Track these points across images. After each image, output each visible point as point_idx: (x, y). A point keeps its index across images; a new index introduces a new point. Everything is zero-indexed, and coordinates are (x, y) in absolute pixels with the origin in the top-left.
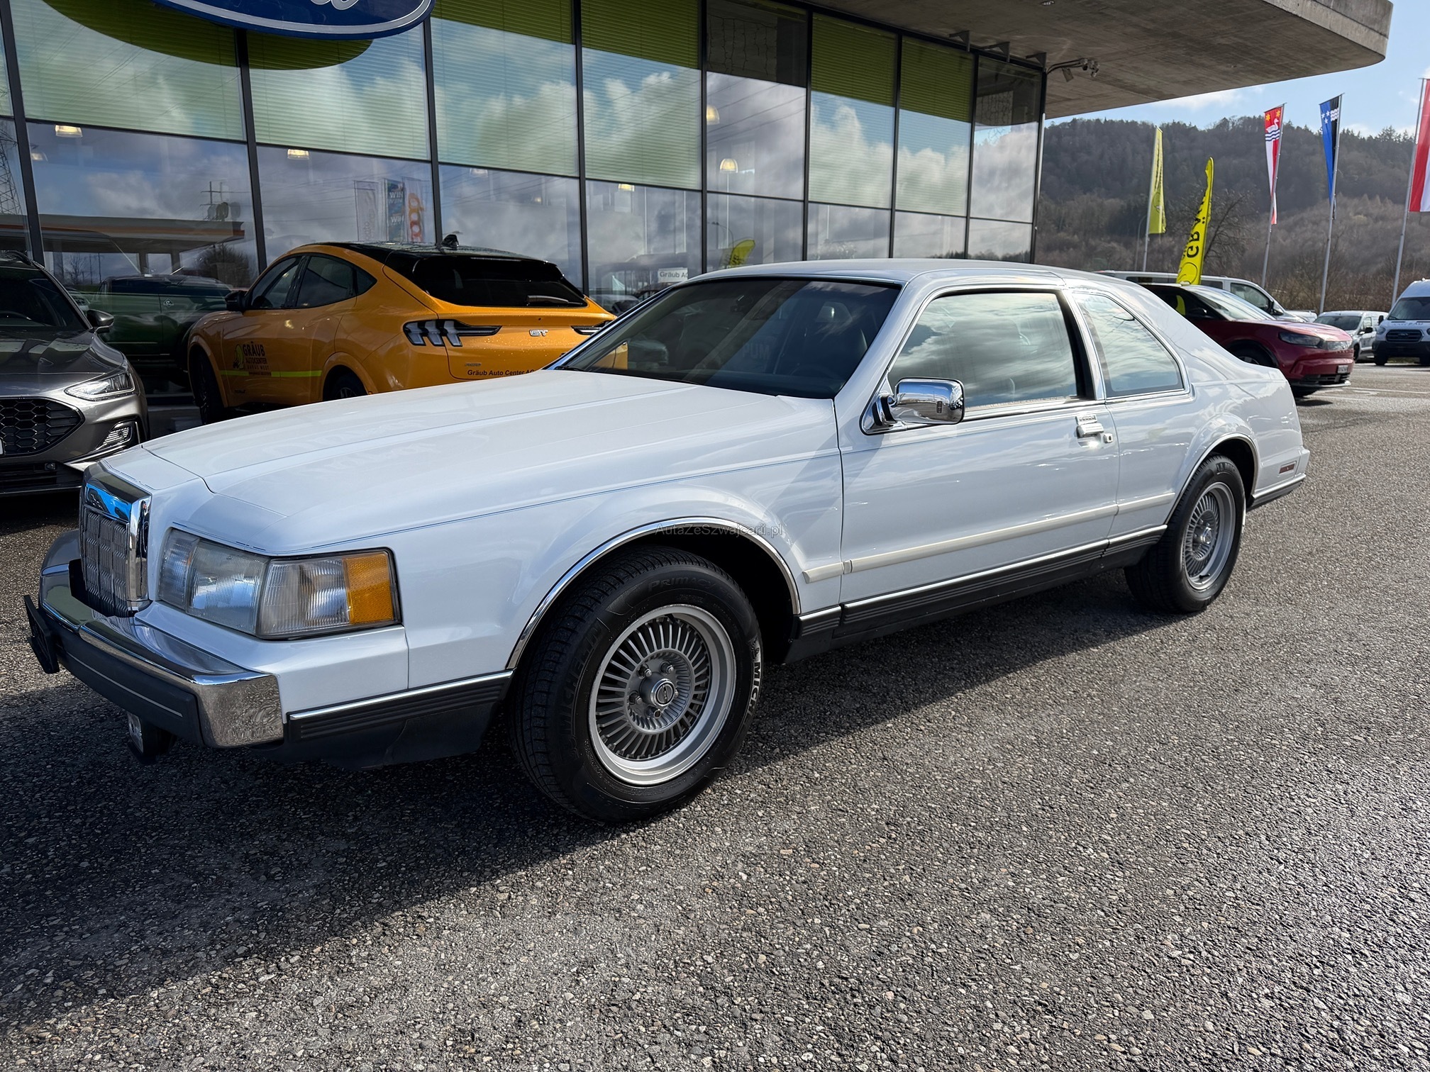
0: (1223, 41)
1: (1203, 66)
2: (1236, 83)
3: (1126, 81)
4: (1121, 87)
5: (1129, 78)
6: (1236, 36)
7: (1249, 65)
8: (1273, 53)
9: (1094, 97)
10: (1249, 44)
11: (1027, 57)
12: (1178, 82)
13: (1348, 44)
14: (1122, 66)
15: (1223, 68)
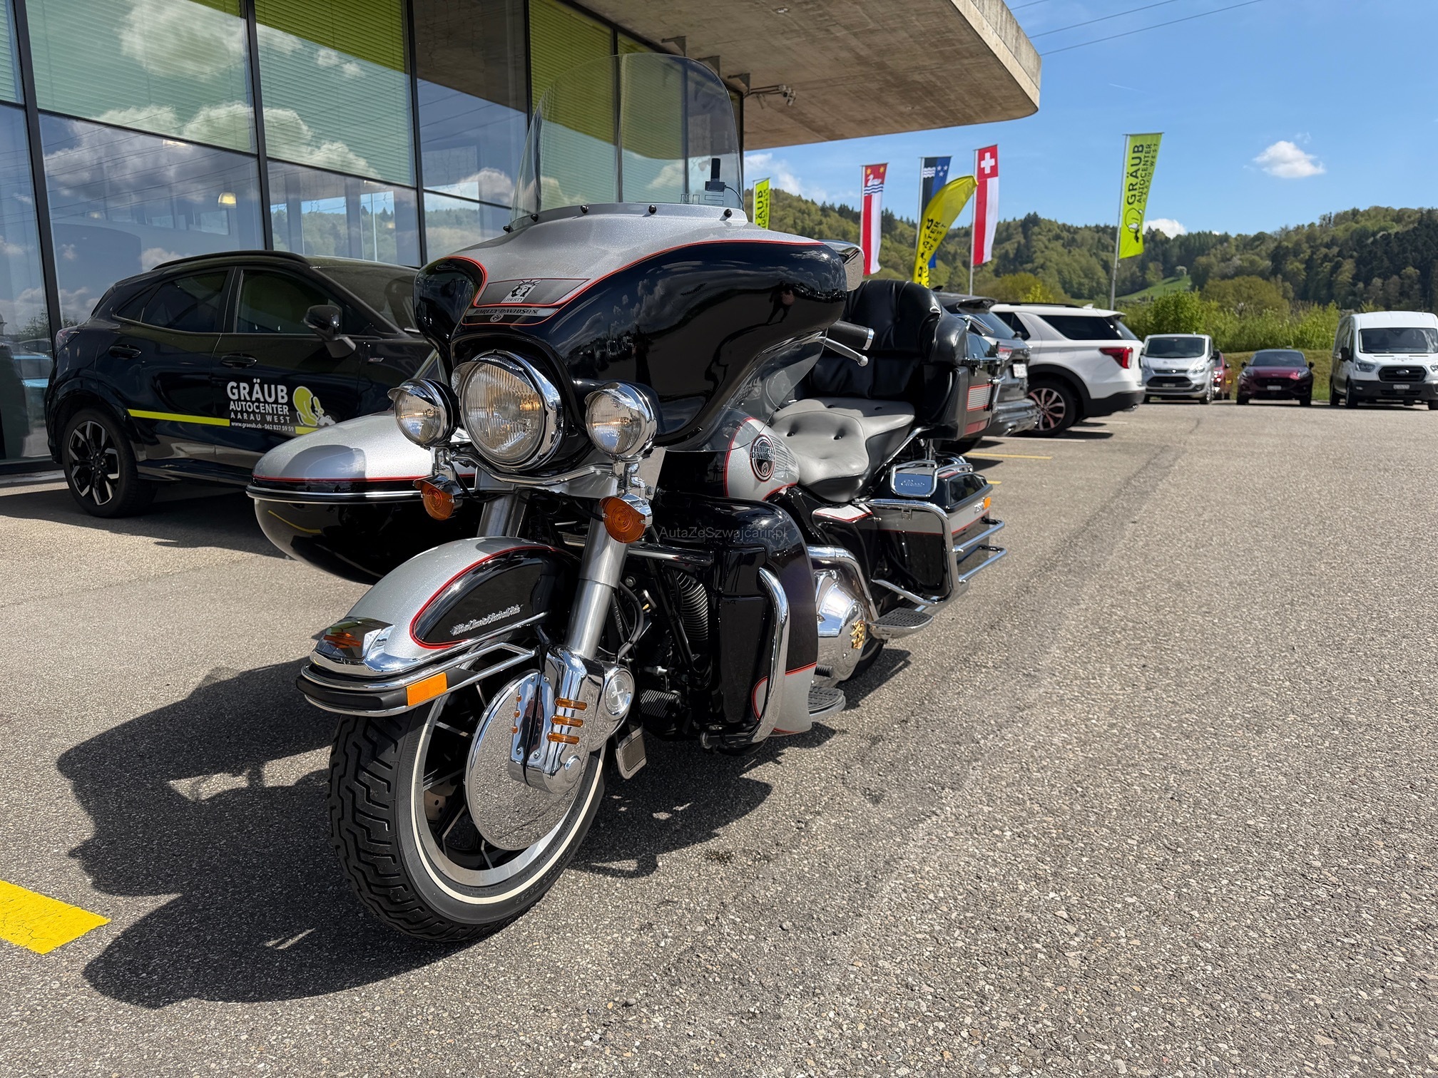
0: (917, 77)
1: (886, 104)
2: (904, 126)
3: (809, 115)
4: (802, 122)
5: (814, 112)
6: (932, 73)
7: (926, 108)
8: (952, 97)
9: (770, 131)
10: (939, 84)
11: (730, 77)
12: (854, 121)
13: (1019, 92)
14: (813, 97)
15: (902, 108)
